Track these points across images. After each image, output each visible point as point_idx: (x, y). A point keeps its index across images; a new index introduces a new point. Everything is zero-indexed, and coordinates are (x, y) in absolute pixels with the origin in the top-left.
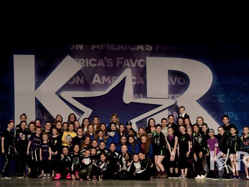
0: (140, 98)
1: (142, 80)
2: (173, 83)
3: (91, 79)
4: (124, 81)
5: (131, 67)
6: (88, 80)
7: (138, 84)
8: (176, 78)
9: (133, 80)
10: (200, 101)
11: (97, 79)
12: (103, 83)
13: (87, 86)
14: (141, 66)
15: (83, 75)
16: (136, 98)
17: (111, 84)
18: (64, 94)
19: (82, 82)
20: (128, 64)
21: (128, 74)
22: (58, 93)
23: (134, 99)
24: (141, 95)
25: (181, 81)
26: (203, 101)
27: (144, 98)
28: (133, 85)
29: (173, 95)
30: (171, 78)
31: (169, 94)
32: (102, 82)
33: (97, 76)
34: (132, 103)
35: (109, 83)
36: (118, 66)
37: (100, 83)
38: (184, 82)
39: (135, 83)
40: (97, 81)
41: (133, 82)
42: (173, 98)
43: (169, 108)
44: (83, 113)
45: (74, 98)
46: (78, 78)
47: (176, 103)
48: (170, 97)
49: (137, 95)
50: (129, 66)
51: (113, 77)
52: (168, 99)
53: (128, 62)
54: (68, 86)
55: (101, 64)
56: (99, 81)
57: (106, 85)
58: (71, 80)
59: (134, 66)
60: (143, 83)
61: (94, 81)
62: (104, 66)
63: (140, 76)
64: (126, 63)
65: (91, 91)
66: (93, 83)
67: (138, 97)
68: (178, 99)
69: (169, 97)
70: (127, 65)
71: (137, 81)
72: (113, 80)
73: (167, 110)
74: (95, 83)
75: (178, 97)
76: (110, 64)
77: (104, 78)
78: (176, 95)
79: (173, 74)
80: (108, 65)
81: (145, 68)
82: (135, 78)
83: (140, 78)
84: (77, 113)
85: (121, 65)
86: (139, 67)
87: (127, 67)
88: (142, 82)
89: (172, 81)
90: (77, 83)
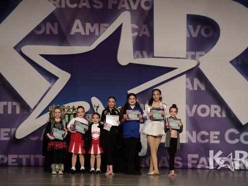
0: (143, 57)
1: (146, 29)
2: (195, 35)
3: (70, 28)
4: (118, 31)
5: (131, 10)
6: (64, 28)
7: (140, 35)
8: (199, 27)
9: (134, 30)
10: (235, 63)
11: (78, 27)
12: (88, 33)
13: (63, 38)
14: (146, 8)
15: (56, 21)
16: (138, 57)
17: (99, 36)
18: (27, 49)
19: (55, 32)
20: (126, 6)
21: (125, 21)
22: (18, 48)
23: (134, 58)
24: (145, 53)
25: (207, 32)
26: (240, 62)
27: (149, 57)
28: (133, 37)
29: (193, 53)
30: (191, 27)
31: (187, 51)
32: (85, 32)
33: (78, 22)
34: (130, 64)
35: (97, 33)
36: (110, 7)
37: (83, 33)
38: (211, 34)
39: (136, 34)
40: (78, 31)
41: (133, 32)
42: (193, 57)
43: (188, 73)
44: (56, 78)
45: (43, 56)
46: (49, 25)
47: (198, 64)
48: (190, 56)
49: (138, 52)
50: (128, 8)
51: (102, 25)
52: (187, 58)
53: (126, 2)
54: (33, 37)
55: (84, 4)
56: (81, 30)
57: (92, 36)
58: (38, 28)
59: (134, 7)
60: (148, 35)
61: (74, 30)
62: (89, 7)
63: (144, 23)
64: (123, 3)
65: (68, 45)
66: (72, 33)
67: (140, 55)
68: (201, 59)
69: (187, 56)
70: (124, 6)
71: (139, 31)
72: (102, 29)
73: (185, 76)
74: (75, 33)
75: (201, 56)
76: (98, 5)
77: (88, 25)
78: (198, 53)
79: (194, 20)
80: (95, 6)
81: (151, 11)
82: (136, 27)
83: (145, 26)
84: (48, 78)
85: (115, 6)
86: (143, 10)
87: (124, 9)
88: (147, 33)
89: (192, 32)
90: (48, 32)
